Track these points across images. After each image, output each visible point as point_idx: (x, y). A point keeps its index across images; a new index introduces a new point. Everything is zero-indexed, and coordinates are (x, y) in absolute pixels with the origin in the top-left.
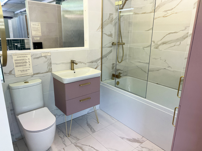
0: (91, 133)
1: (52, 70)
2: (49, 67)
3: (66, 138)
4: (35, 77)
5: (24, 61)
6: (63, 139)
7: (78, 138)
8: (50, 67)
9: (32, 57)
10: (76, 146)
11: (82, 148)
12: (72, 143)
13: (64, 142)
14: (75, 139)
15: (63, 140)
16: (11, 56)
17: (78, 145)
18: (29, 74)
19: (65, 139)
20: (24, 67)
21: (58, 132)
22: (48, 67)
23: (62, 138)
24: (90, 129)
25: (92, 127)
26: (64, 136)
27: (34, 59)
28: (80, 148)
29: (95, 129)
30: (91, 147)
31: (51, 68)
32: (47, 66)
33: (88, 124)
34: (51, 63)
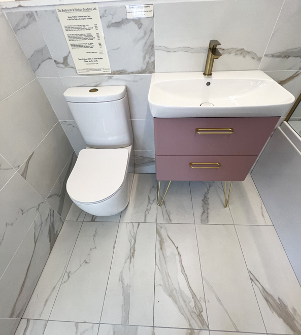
0: (198, 220)
1: (154, 68)
2: (147, 59)
3: (154, 206)
4: (117, 79)
5: (86, 32)
6: (150, 205)
7: (171, 218)
8: (150, 58)
9: (103, 18)
10: (158, 232)
11: (164, 242)
12: (156, 220)
13: (147, 212)
14: (166, 216)
15: (149, 208)
16: (53, 12)
17: (163, 232)
18: (102, 69)
19: (152, 206)
20: (90, 50)
21: (153, 187)
22: (144, 58)
23: (149, 202)
24: (201, 211)
25: (208, 209)
26: (155, 199)
27: (109, 26)
28: (160, 241)
29: (210, 218)
30: (179, 253)
31: (152, 60)
32: (142, 54)
33: (205, 197)
34: (153, 46)
